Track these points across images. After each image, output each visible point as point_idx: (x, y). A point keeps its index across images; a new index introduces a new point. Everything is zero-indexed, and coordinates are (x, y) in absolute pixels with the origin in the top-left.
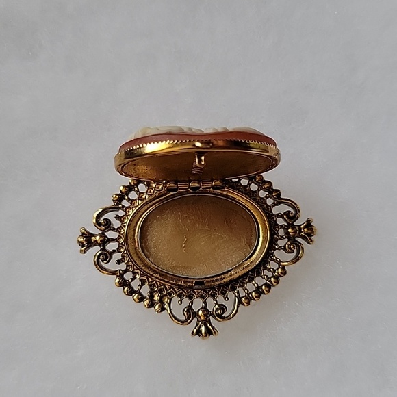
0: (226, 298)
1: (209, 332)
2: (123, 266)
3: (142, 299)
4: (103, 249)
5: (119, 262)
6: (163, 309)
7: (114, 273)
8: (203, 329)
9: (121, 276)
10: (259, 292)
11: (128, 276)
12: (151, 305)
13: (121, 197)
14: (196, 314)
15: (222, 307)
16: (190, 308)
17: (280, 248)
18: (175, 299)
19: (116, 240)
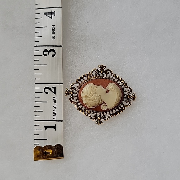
0: (107, 114)
1: (100, 123)
2: (78, 101)
3: (82, 111)
4: (73, 96)
5: (76, 100)
6: (88, 115)
7: (75, 103)
8: (99, 122)
9: (77, 104)
10: (116, 113)
11: (79, 104)
12: (85, 113)
13: (79, 80)
14: (97, 117)
15: (105, 117)
16: (96, 115)
17: (125, 101)
18: (92, 112)
19: (76, 93)
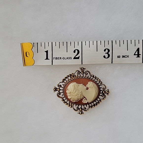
0: (87, 106)
1: (82, 113)
2: (63, 96)
3: (67, 104)
4: (59, 92)
5: (62, 95)
6: (72, 107)
7: (61, 98)
8: (81, 113)
9: (63, 99)
10: (94, 105)
11: (64, 99)
12: (69, 106)
13: (64, 80)
14: (79, 109)
15: (85, 108)
16: (78, 107)
17: (101, 96)
18: (75, 105)
19: (62, 90)
